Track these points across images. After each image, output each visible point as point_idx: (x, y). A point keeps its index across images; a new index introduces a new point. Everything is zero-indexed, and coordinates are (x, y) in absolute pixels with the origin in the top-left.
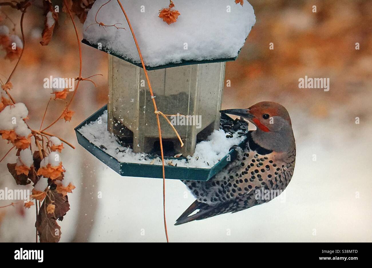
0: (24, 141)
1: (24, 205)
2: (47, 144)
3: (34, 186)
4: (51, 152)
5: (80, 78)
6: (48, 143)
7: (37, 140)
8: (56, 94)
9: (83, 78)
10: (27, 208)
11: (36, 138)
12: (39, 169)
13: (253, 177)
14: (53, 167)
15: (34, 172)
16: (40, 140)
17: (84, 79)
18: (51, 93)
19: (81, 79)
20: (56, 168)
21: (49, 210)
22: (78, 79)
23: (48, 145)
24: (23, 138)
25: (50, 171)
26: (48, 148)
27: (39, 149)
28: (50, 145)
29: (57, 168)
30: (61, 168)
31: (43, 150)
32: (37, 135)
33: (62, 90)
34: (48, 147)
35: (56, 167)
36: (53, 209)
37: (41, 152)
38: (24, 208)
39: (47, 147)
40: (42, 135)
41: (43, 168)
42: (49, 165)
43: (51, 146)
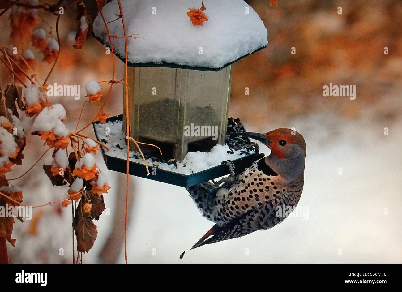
0: (63, 141)
1: (61, 204)
2: (82, 145)
3: (70, 186)
4: (86, 153)
5: (113, 81)
6: (83, 145)
7: (73, 142)
8: (90, 97)
9: (116, 81)
10: (64, 207)
11: (72, 140)
12: (75, 169)
13: (251, 197)
14: (87, 168)
15: (70, 174)
16: (75, 142)
17: (117, 82)
18: (85, 96)
19: (115, 82)
20: (90, 169)
21: (86, 209)
22: (111, 81)
23: (83, 147)
24: (62, 138)
25: (85, 172)
26: (83, 149)
27: (75, 150)
28: (85, 146)
29: (91, 169)
30: (95, 169)
31: (78, 152)
32: (72, 137)
33: (96, 93)
34: (84, 149)
35: (90, 168)
36: (89, 208)
37: (76, 153)
38: (62, 207)
39: (82, 148)
40: (77, 137)
41: (78, 169)
42: (84, 166)
43: (86, 148)
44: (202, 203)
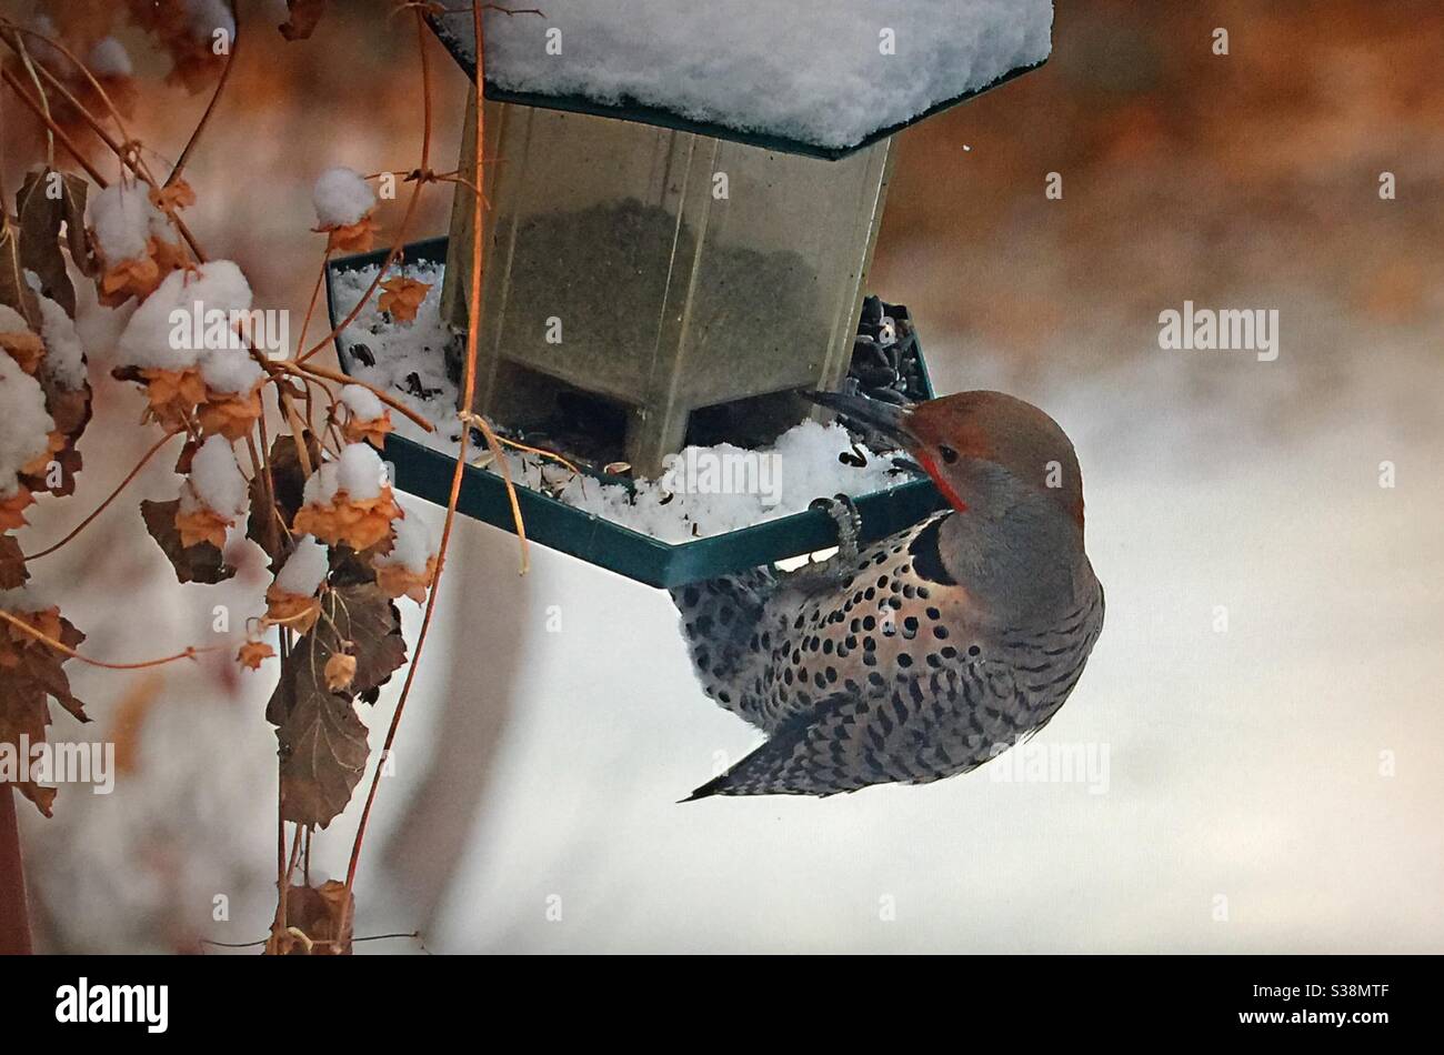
2: (327, 414)
3: (275, 569)
4: (348, 442)
5: (423, 173)
6: (332, 410)
7: (288, 397)
8: (331, 235)
9: (435, 173)
11: (284, 387)
12: (301, 509)
13: (852, 642)
14: (355, 502)
15: (274, 522)
16: (297, 395)
17: (439, 177)
18: (313, 230)
19: (430, 177)
20: (367, 507)
22: (417, 174)
23: (331, 419)
25: (349, 518)
26: (332, 430)
27: (294, 430)
28: (341, 416)
29: (372, 505)
30: (388, 503)
31: (307, 435)
32: (285, 377)
33: (355, 221)
34: (334, 426)
35: (368, 500)
37: (300, 441)
39: (329, 425)
40: (305, 379)
41: (316, 507)
42: (342, 494)
43: (342, 423)
44: (709, 644)
